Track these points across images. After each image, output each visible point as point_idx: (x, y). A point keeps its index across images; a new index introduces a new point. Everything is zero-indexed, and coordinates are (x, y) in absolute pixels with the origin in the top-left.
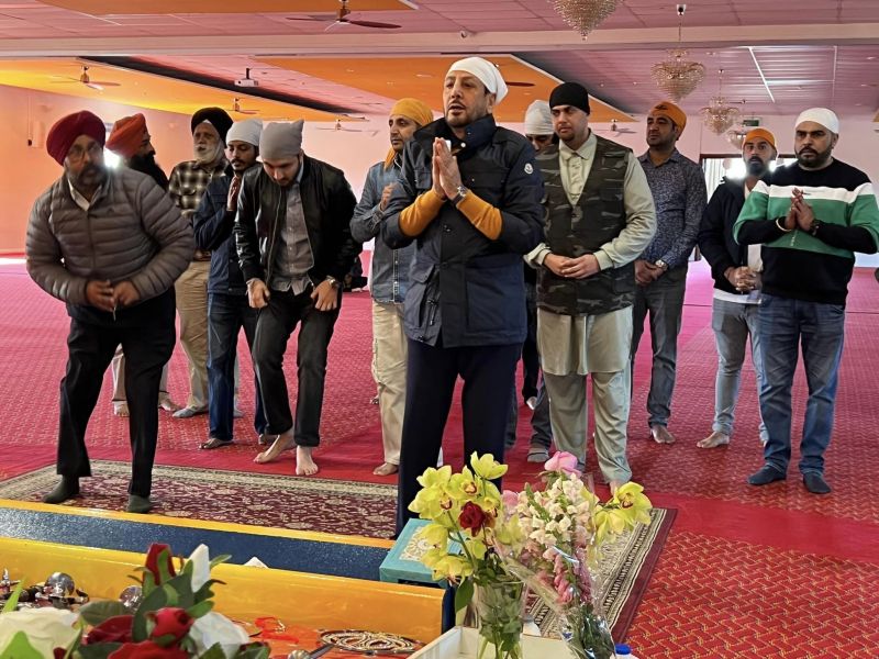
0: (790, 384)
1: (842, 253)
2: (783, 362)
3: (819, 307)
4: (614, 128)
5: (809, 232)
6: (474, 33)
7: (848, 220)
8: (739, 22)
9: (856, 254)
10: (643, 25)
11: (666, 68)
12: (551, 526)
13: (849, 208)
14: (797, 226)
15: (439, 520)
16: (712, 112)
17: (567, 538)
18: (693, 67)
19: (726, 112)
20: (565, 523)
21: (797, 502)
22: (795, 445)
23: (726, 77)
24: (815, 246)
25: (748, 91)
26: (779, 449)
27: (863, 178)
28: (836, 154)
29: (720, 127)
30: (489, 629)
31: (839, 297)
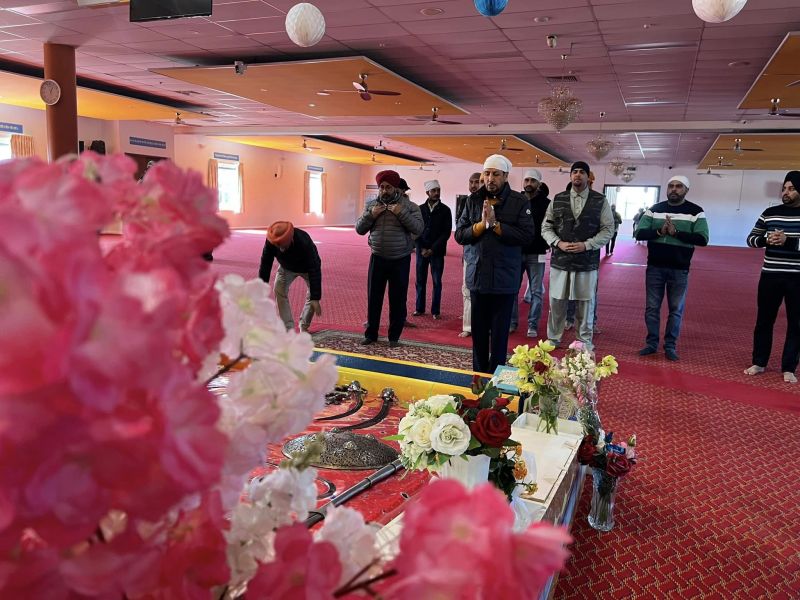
0: (660, 306)
1: (689, 246)
2: (657, 296)
3: (677, 271)
4: (560, 170)
5: (674, 236)
6: (495, 125)
7: (692, 229)
8: (631, 120)
9: (695, 246)
10: (582, 121)
11: (593, 144)
12: (578, 373)
13: (693, 224)
14: (667, 233)
15: (523, 368)
16: (614, 164)
17: (584, 378)
18: (607, 143)
19: (620, 164)
20: (584, 372)
21: (664, 364)
22: (662, 337)
23: (621, 146)
24: (676, 243)
25: (632, 153)
26: (652, 337)
27: (700, 210)
28: (687, 198)
29: (617, 172)
30: (544, 414)
31: (686, 266)
